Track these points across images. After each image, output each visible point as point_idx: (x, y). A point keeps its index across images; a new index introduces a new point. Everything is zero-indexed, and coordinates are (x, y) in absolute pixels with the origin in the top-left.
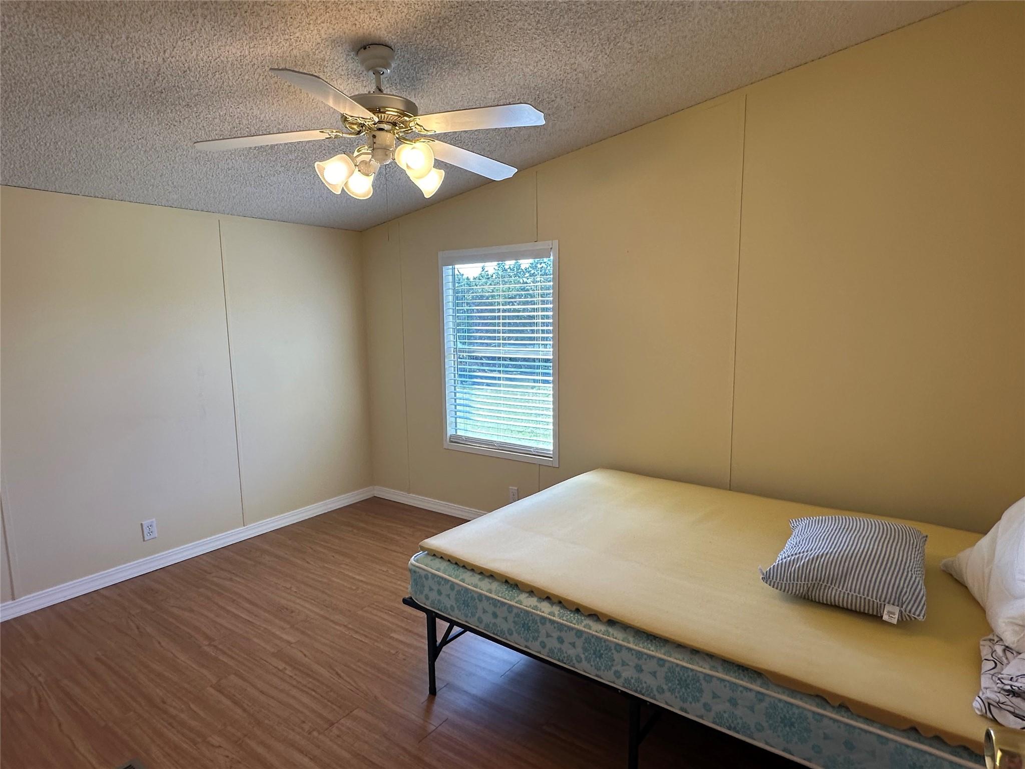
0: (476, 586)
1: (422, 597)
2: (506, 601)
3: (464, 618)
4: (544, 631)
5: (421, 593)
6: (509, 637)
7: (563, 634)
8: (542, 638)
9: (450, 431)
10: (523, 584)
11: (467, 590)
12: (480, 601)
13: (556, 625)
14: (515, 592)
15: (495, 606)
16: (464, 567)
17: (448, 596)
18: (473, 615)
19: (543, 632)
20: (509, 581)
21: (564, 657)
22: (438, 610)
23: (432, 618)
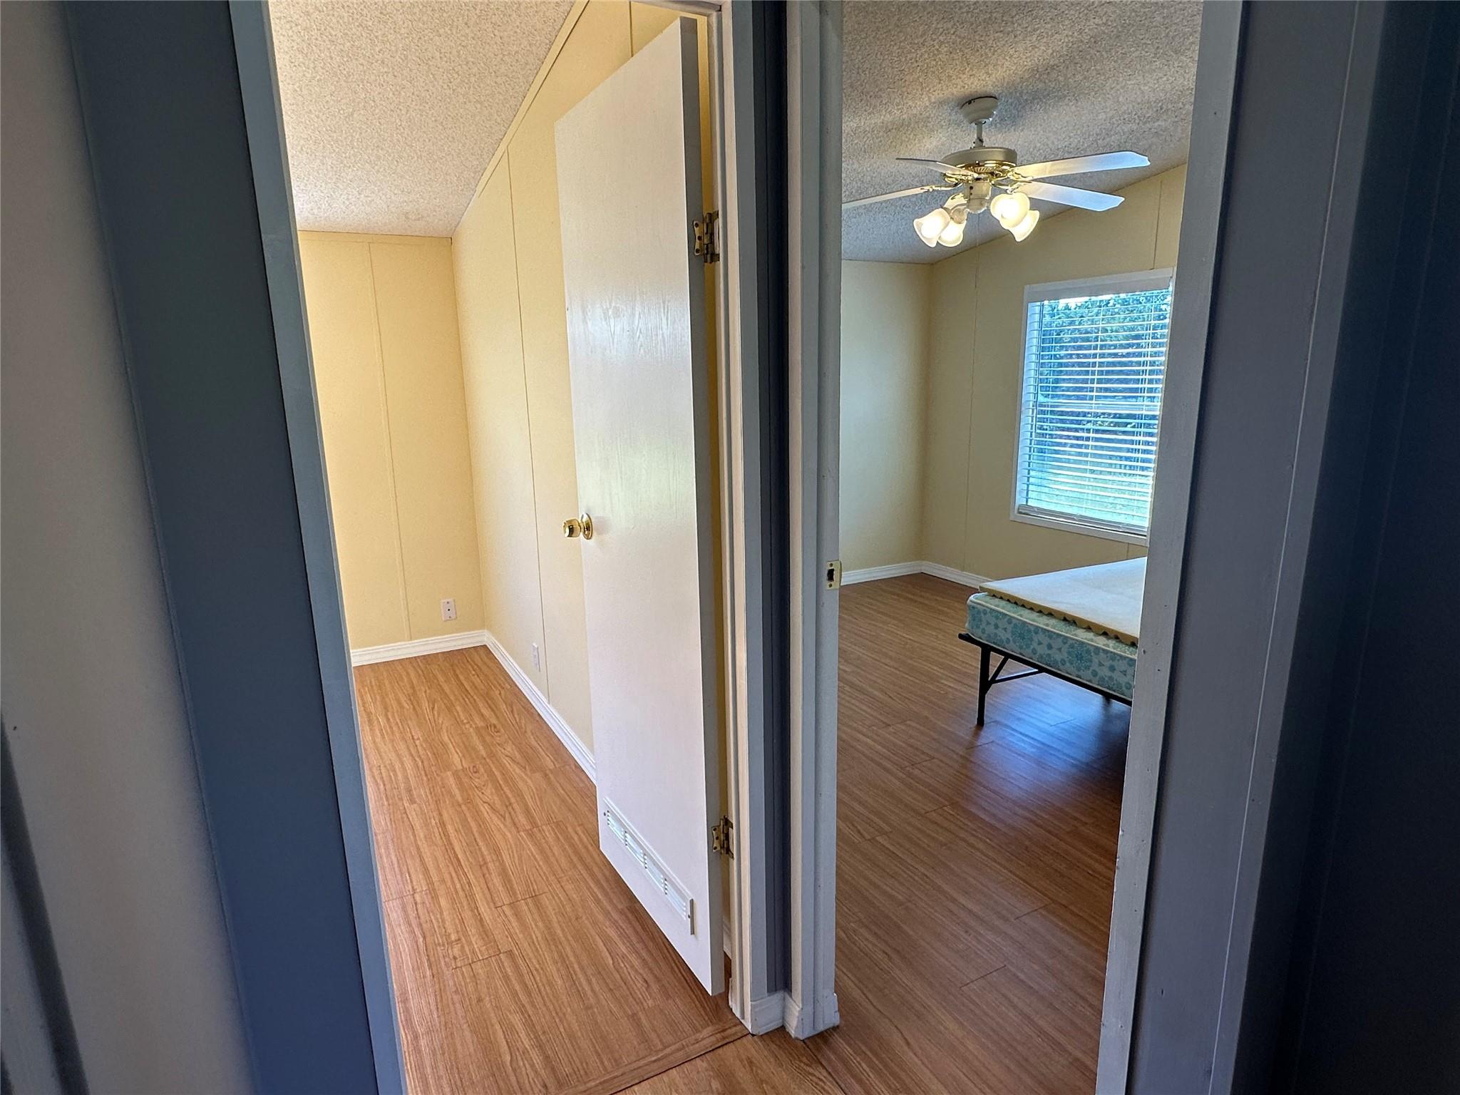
0: (1033, 620)
1: (979, 632)
2: (1063, 633)
3: (1019, 651)
4: (1097, 661)
5: (978, 627)
6: (1061, 667)
7: (1115, 663)
8: (1095, 667)
9: (1020, 500)
10: (1081, 620)
11: (1025, 623)
12: (1036, 633)
13: (1109, 655)
14: (1072, 628)
15: (1050, 637)
16: (1023, 606)
17: (1005, 629)
18: (1028, 646)
19: (1095, 660)
20: (1067, 618)
21: (1114, 684)
22: (994, 643)
23: (986, 650)
